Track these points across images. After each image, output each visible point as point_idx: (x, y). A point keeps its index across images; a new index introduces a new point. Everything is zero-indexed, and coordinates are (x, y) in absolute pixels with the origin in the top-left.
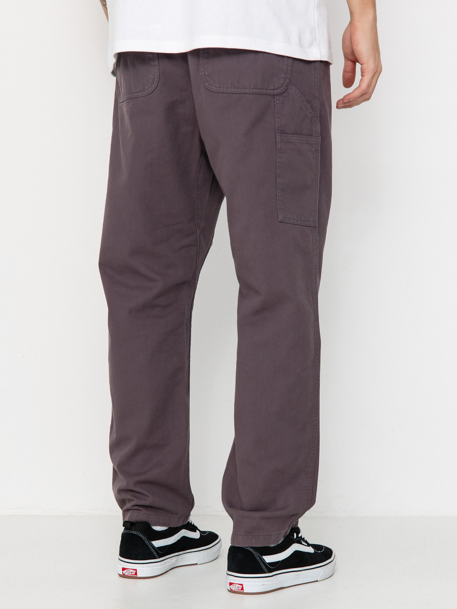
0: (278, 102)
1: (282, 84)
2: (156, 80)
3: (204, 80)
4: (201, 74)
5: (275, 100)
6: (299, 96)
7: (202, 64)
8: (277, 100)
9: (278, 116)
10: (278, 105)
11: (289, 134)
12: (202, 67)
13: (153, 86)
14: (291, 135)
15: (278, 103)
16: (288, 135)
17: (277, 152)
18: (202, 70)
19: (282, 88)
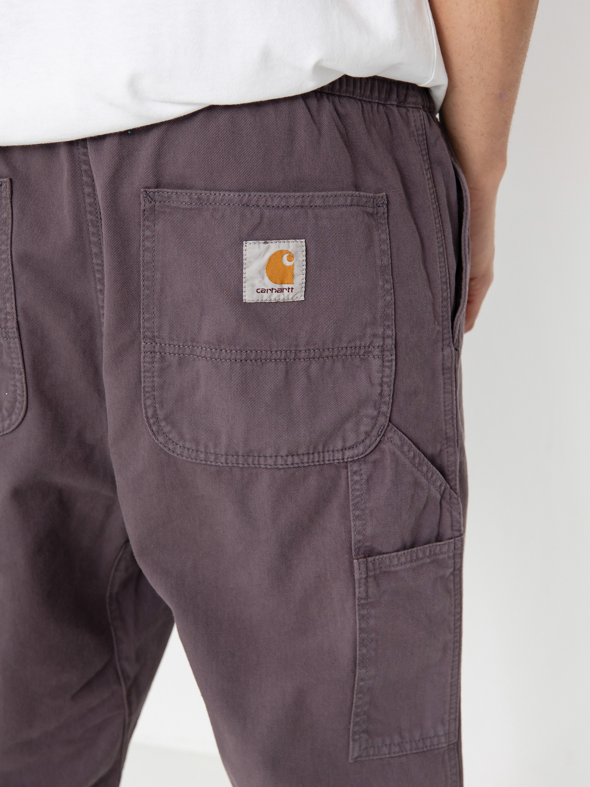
0: (357, 478)
1: (368, 434)
2: (18, 405)
3: (154, 428)
4: (146, 413)
5: (348, 473)
6: (412, 454)
7: (147, 390)
8: (355, 473)
9: (357, 513)
10: (357, 487)
11: (387, 553)
12: (148, 395)
13: (14, 417)
14: (393, 554)
15: (356, 482)
16: (385, 556)
17: (357, 607)
18: (149, 402)
19: (367, 442)
